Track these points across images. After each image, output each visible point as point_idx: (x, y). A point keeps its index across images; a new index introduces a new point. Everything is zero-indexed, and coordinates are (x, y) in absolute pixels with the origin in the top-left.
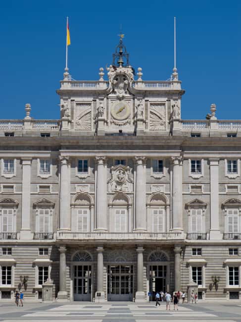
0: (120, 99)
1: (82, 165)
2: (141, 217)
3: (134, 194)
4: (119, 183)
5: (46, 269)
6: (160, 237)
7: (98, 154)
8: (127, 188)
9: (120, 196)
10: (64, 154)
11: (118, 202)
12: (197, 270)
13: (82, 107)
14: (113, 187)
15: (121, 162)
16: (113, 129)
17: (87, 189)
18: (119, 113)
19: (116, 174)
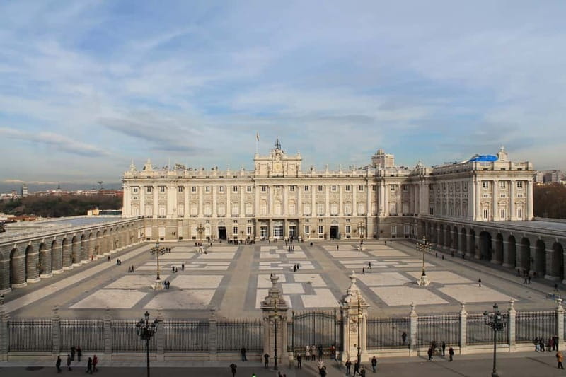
0: (277, 162)
3: (283, 199)
4: (278, 195)
5: (251, 228)
7: (270, 185)
9: (278, 199)
10: (257, 184)
11: (277, 202)
12: (307, 228)
13: (263, 166)
14: (275, 196)
15: (279, 186)
16: (275, 174)
17: (265, 198)
18: (278, 168)
19: (276, 191)
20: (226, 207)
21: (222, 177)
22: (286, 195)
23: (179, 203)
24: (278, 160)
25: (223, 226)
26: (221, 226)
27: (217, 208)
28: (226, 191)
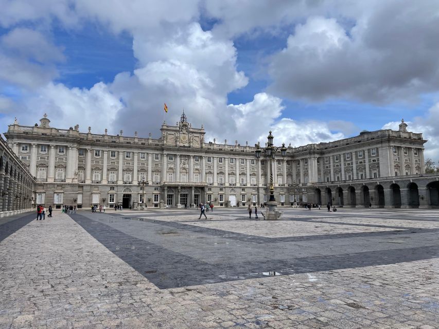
0: (184, 134)
1: (171, 157)
2: (192, 177)
3: (189, 169)
4: (184, 164)
5: (157, 195)
6: (199, 184)
7: (178, 153)
8: (187, 166)
9: (184, 169)
10: (165, 152)
11: (183, 171)
12: (210, 196)
13: (170, 136)
14: (181, 166)
15: (185, 156)
16: (182, 145)
17: (172, 166)
18: (184, 139)
19: (183, 161)
20: (133, 174)
21: (130, 143)
22: (192, 164)
23: (80, 168)
24: (185, 132)
25: (130, 193)
26: (126, 193)
27: (123, 175)
28: (133, 157)
